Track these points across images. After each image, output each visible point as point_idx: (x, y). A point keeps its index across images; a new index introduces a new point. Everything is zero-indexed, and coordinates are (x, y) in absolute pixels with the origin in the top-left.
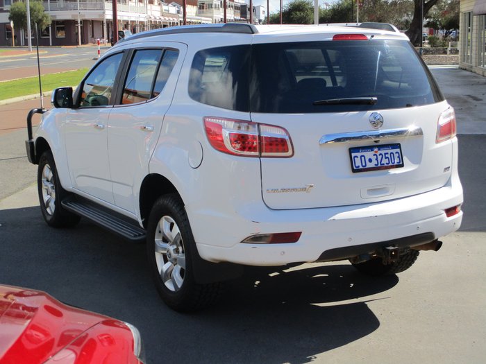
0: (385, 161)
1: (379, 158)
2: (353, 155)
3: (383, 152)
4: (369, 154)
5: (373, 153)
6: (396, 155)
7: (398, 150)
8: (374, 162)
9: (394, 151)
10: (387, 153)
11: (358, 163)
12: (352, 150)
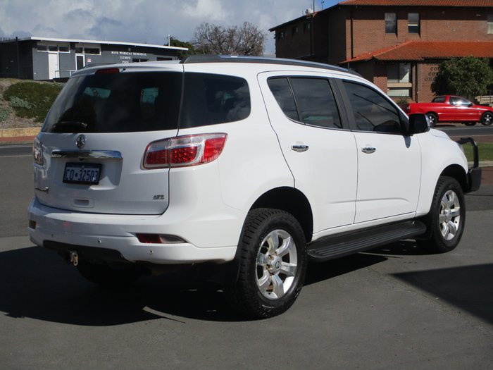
0: (86, 177)
1: (83, 173)
2: (68, 168)
3: (87, 169)
4: (77, 170)
5: (80, 169)
6: (96, 174)
7: (98, 170)
8: (79, 177)
9: (95, 170)
10: (89, 171)
11: (68, 176)
12: (68, 165)
